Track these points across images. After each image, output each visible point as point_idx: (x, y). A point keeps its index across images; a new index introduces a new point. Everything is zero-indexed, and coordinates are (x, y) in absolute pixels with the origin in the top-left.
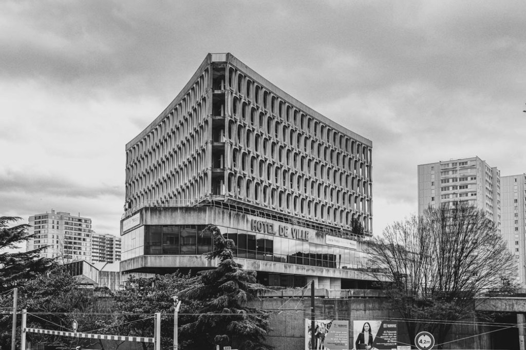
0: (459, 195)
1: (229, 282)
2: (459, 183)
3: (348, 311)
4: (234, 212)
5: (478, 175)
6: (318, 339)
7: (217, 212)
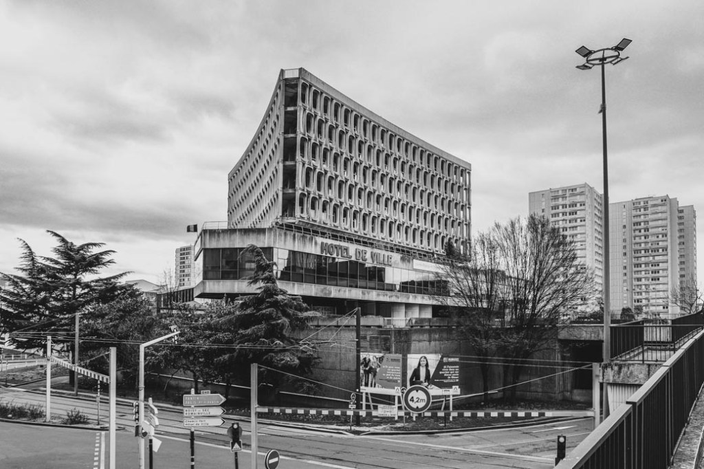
0: (568, 222)
1: (269, 310)
2: (568, 210)
3: (408, 342)
4: (299, 234)
5: (587, 201)
6: (370, 375)
7: (278, 234)
